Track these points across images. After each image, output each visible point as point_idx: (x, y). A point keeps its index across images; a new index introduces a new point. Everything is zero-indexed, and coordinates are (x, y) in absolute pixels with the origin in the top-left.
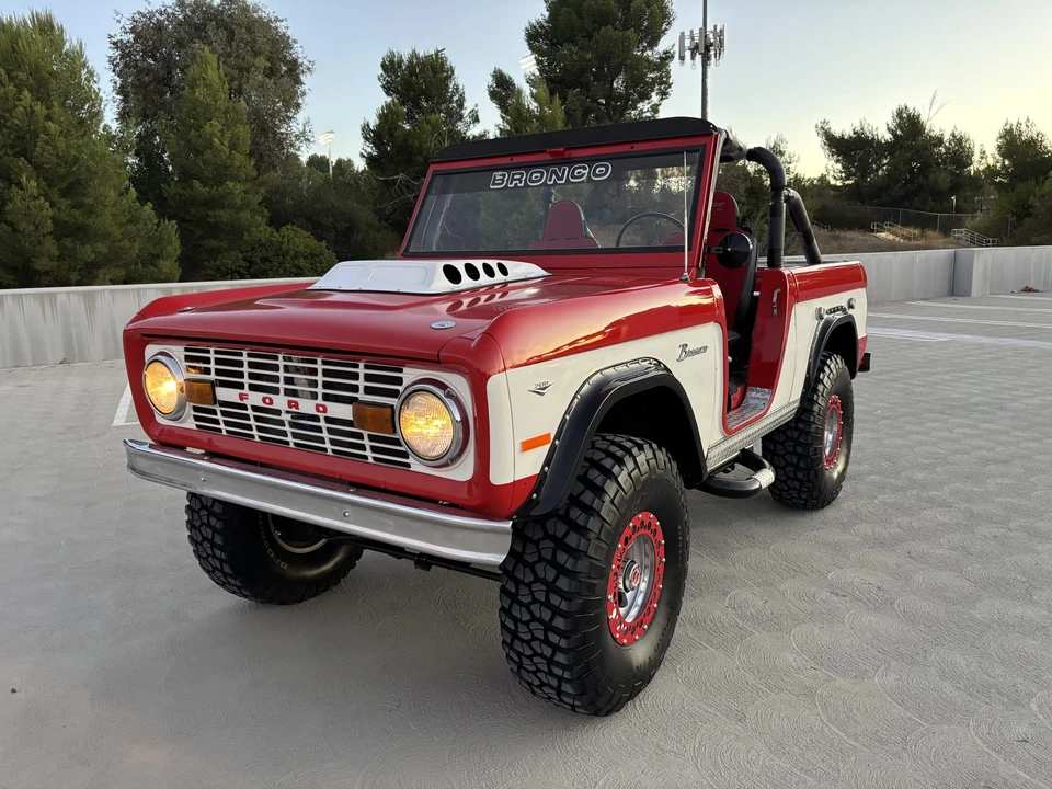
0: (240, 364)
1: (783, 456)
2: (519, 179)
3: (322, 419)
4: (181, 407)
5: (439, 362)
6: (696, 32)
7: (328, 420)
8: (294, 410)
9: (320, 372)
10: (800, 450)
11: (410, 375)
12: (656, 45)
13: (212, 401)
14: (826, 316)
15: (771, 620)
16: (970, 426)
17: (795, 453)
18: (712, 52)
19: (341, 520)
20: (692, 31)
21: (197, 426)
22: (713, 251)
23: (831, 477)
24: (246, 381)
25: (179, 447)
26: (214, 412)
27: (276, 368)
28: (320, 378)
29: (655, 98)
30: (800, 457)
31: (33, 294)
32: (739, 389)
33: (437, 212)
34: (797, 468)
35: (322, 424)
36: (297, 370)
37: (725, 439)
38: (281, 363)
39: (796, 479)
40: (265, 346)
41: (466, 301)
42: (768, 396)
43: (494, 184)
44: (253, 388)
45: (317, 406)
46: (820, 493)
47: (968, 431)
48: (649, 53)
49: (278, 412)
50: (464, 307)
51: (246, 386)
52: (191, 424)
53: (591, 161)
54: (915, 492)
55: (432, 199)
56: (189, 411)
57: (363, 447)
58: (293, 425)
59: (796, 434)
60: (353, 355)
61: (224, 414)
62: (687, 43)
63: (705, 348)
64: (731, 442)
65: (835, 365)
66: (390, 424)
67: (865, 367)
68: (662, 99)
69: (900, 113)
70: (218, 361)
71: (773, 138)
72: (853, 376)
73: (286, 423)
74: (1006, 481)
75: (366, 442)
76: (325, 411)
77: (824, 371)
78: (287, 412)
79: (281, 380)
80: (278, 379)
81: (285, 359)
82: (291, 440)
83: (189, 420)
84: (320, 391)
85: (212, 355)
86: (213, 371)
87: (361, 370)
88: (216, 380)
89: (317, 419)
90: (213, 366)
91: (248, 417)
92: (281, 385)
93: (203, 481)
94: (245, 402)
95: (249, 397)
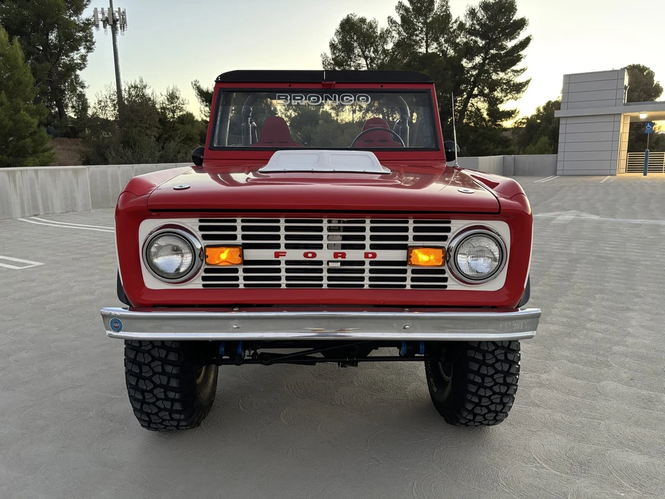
0: (275, 228)
2: (300, 100)
3: (368, 263)
4: (197, 271)
6: (106, 10)
7: (375, 263)
8: (340, 259)
9: (368, 229)
11: (457, 225)
12: (81, 14)
13: (239, 262)
18: (118, 26)
19: (400, 332)
20: (102, 9)
24: (282, 242)
26: (236, 271)
27: (320, 229)
28: (368, 233)
29: (83, 51)
35: (366, 267)
38: (325, 224)
40: (306, 213)
44: (291, 246)
48: (76, 18)
49: (319, 263)
51: (282, 246)
52: (196, 285)
53: (354, 92)
56: (200, 274)
57: (405, 279)
58: (332, 271)
61: (246, 271)
62: (100, 16)
68: (87, 52)
70: (244, 228)
71: (171, 88)
73: (325, 271)
75: (408, 275)
79: (325, 237)
80: (321, 238)
81: (329, 222)
82: (325, 282)
83: (196, 282)
84: (368, 242)
85: (239, 224)
86: (239, 237)
87: (411, 225)
88: (243, 244)
89: (362, 263)
90: (239, 233)
91: (279, 271)
92: (325, 242)
93: (235, 328)
94: (280, 258)
95: (284, 254)
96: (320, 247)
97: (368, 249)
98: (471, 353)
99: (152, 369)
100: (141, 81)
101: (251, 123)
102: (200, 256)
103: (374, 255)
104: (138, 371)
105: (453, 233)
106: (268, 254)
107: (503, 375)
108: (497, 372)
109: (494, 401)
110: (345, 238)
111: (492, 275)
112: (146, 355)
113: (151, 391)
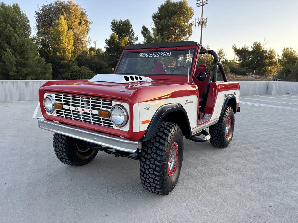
0: (70, 99)
1: (214, 134)
2: (147, 55)
3: (90, 114)
4: (53, 110)
5: (121, 100)
6: (200, 18)
7: (92, 114)
9: (91, 102)
10: (219, 132)
11: (114, 103)
12: (189, 21)
13: (62, 109)
14: (227, 96)
15: (208, 175)
16: (267, 129)
17: (217, 133)
18: (204, 24)
19: (94, 140)
20: (198, 18)
21: (57, 115)
22: (196, 76)
23: (227, 139)
24: (71, 103)
25: (52, 121)
26: (62, 112)
27: (79, 100)
28: (90, 103)
29: (187, 36)
30: (219, 134)
31: (11, 81)
32: (202, 114)
33: (124, 62)
34: (218, 137)
35: (90, 115)
36: (85, 101)
37: (198, 126)
38: (80, 99)
39: (218, 140)
40: (77, 94)
41: (130, 86)
42: (210, 116)
43: (140, 56)
44: (73, 105)
45: (89, 111)
46: (224, 144)
47: (266, 130)
48: (187, 23)
49: (79, 112)
50: (129, 87)
51: (71, 105)
52: (55, 115)
53: (166, 51)
54: (250, 144)
55: (123, 59)
56: (55, 111)
57: (101, 122)
58: (83, 115)
59: (218, 128)
60: (100, 97)
61: (64, 112)
62: (197, 21)
63: (193, 102)
64: (199, 127)
65: (230, 109)
66: (108, 116)
67: (238, 111)
68: (189, 36)
69: (255, 43)
70: (64, 98)
71: (220, 49)
72: (235, 113)
73: (81, 115)
74: (275, 143)
75: (102, 120)
76: (91, 112)
77: (226, 111)
78: (81, 112)
94: (70, 109)
100: (208, 46)
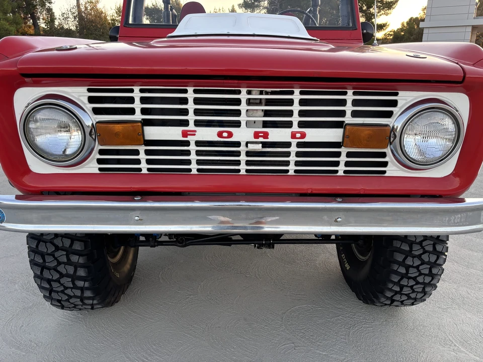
8: (261, 139)
45: (294, 134)
76: (303, 137)
78: (250, 142)
79: (243, 112)
80: (238, 113)
81: (249, 93)
82: (243, 167)
83: (91, 165)
84: (296, 119)
85: (137, 94)
86: (138, 111)
87: (350, 97)
88: (143, 119)
89: (288, 145)
90: (137, 106)
91: (188, 153)
92: (243, 118)
93: (137, 220)
94: (189, 138)
95: (193, 133)
96: (237, 124)
97: (295, 128)
98: (397, 244)
99: (56, 259)
101: (171, 10)
102: (90, 134)
103: (303, 135)
104: (41, 261)
105: (401, 108)
106: (174, 133)
107: (429, 266)
108: (423, 263)
109: (415, 290)
110: (267, 113)
111: (442, 160)
112: (49, 245)
113: (58, 281)
